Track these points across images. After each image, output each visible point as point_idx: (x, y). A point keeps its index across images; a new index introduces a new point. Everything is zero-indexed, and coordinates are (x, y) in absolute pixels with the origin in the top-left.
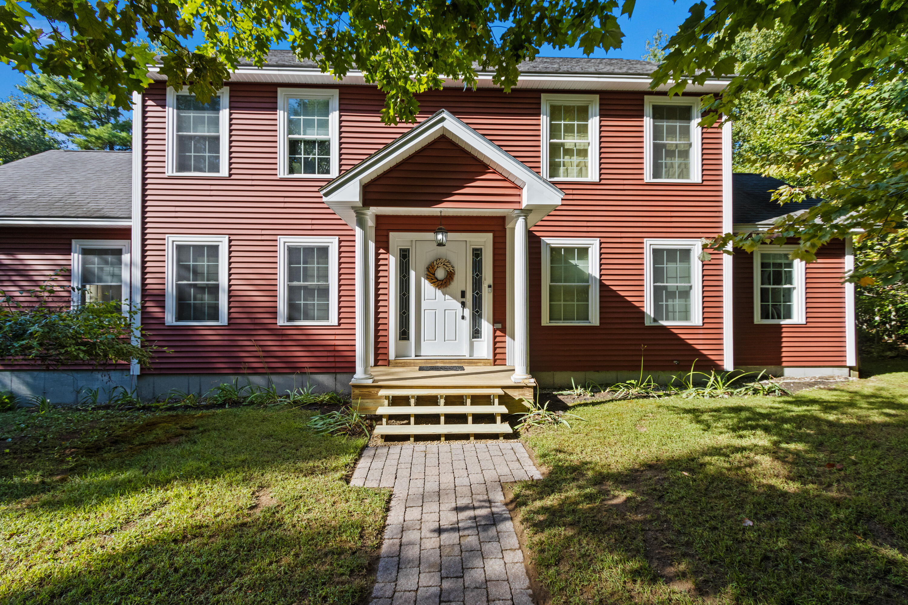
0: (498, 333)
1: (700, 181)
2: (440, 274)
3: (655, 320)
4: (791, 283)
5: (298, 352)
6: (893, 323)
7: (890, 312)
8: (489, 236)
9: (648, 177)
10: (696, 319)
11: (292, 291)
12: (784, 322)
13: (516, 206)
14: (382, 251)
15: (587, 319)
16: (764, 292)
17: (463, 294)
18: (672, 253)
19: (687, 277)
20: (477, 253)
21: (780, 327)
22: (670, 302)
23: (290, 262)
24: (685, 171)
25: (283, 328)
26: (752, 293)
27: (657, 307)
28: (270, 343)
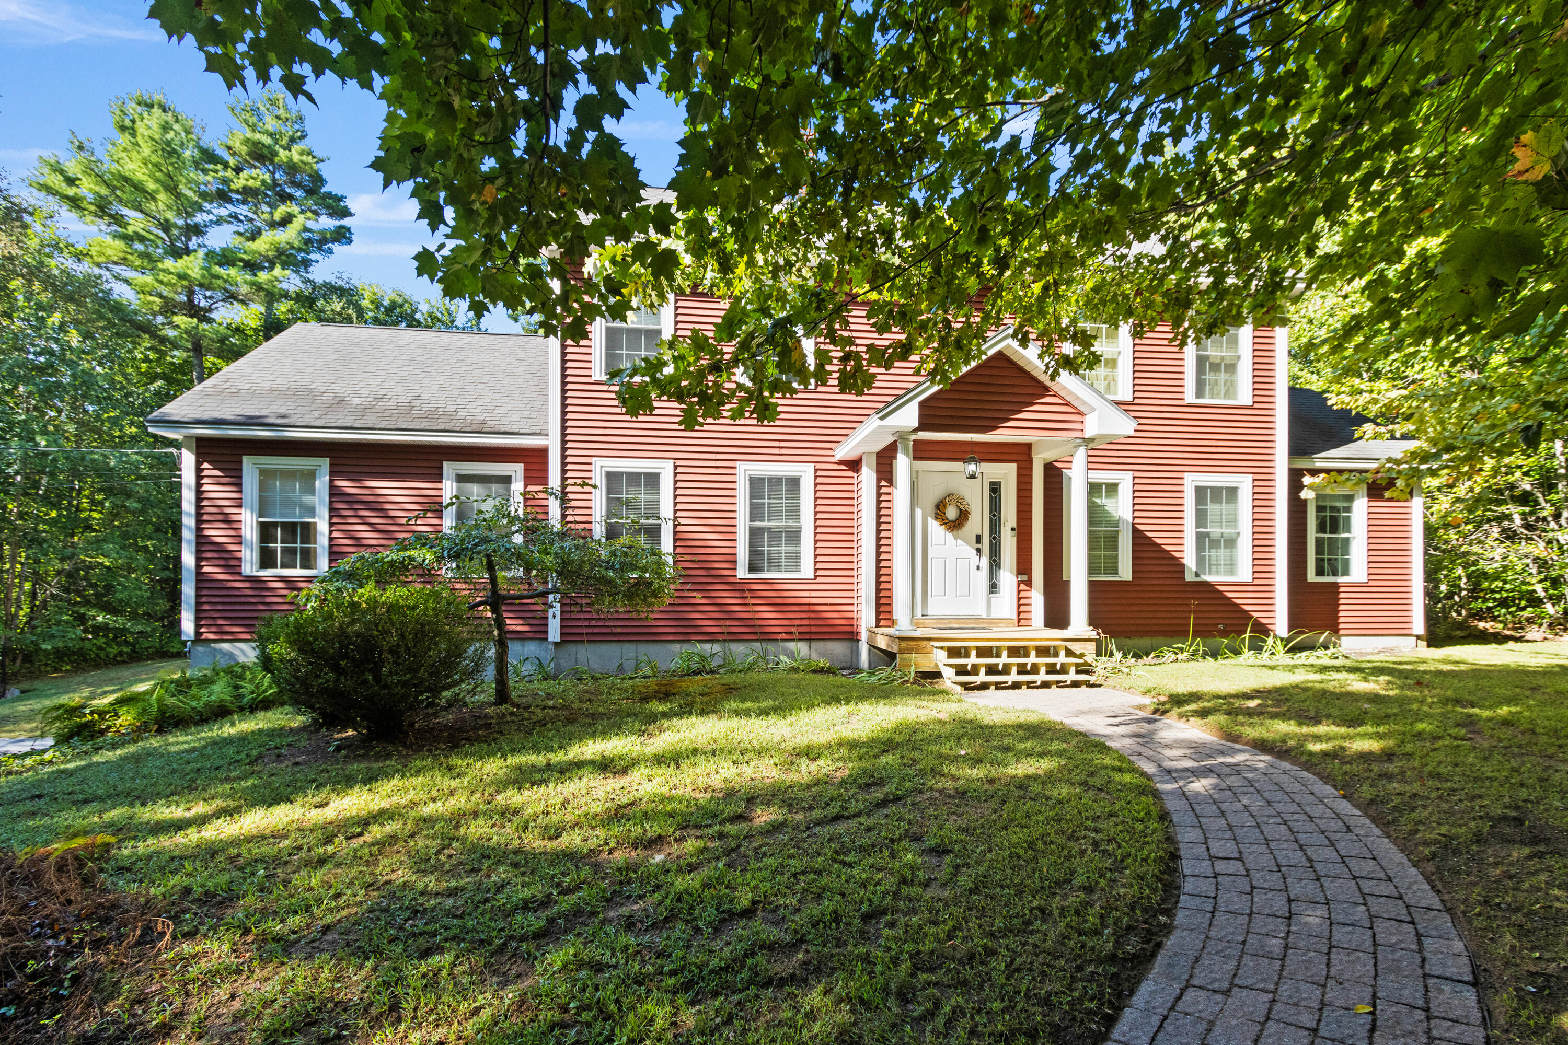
0: (1023, 587)
1: (1249, 403)
2: (951, 513)
3: (1197, 574)
4: (1349, 531)
5: (766, 613)
6: (1464, 593)
7: (1460, 578)
8: (1013, 467)
9: (1190, 397)
10: (1244, 573)
11: (755, 534)
12: (1340, 579)
13: (1079, 434)
14: (883, 483)
15: (1116, 572)
16: (1319, 543)
17: (979, 539)
18: (1217, 492)
19: (1233, 522)
20: (995, 488)
21: (1336, 586)
22: (1213, 553)
23: (752, 497)
24: (1230, 390)
25: (744, 582)
26: (1305, 543)
27: (1200, 560)
28: (731, 601)
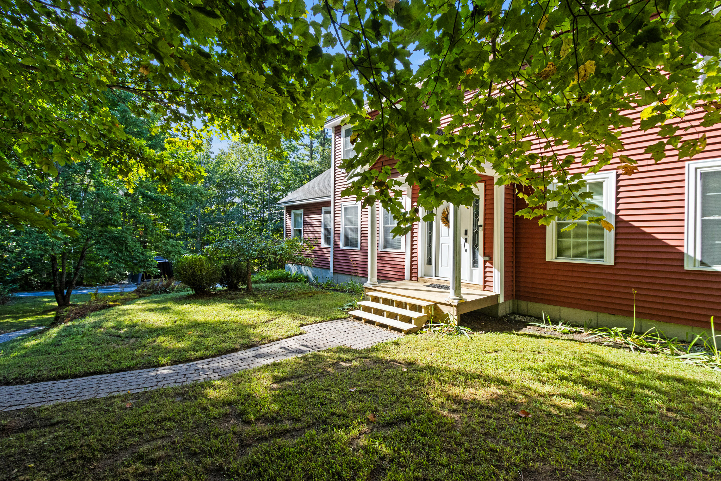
0: (488, 264)
3: (702, 263)
5: (388, 267)
8: (482, 185)
11: (386, 230)
15: (602, 257)
17: (467, 232)
27: (708, 247)
